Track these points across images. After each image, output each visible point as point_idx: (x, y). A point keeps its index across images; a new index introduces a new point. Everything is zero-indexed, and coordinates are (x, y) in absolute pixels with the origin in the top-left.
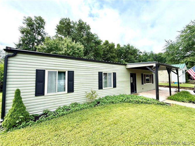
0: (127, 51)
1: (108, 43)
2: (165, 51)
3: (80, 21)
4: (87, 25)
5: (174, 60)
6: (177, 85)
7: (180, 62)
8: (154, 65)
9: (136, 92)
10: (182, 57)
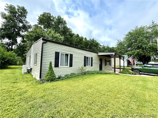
0: (92, 44)
1: (79, 36)
2: (117, 46)
3: (59, 16)
4: (64, 20)
5: (121, 53)
6: (123, 68)
7: (125, 54)
8: (114, 54)
9: (102, 70)
10: (126, 51)
